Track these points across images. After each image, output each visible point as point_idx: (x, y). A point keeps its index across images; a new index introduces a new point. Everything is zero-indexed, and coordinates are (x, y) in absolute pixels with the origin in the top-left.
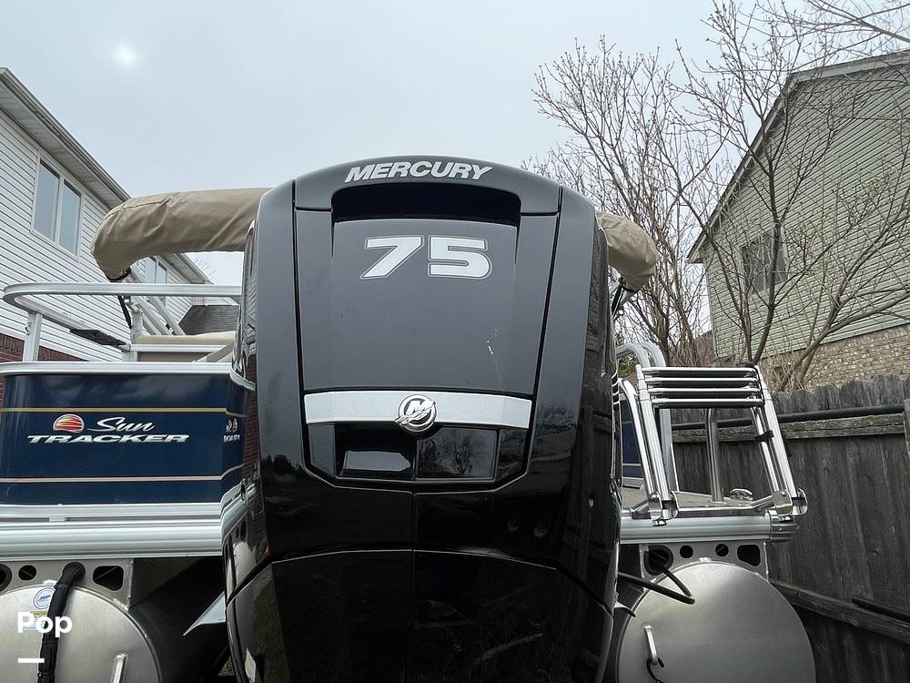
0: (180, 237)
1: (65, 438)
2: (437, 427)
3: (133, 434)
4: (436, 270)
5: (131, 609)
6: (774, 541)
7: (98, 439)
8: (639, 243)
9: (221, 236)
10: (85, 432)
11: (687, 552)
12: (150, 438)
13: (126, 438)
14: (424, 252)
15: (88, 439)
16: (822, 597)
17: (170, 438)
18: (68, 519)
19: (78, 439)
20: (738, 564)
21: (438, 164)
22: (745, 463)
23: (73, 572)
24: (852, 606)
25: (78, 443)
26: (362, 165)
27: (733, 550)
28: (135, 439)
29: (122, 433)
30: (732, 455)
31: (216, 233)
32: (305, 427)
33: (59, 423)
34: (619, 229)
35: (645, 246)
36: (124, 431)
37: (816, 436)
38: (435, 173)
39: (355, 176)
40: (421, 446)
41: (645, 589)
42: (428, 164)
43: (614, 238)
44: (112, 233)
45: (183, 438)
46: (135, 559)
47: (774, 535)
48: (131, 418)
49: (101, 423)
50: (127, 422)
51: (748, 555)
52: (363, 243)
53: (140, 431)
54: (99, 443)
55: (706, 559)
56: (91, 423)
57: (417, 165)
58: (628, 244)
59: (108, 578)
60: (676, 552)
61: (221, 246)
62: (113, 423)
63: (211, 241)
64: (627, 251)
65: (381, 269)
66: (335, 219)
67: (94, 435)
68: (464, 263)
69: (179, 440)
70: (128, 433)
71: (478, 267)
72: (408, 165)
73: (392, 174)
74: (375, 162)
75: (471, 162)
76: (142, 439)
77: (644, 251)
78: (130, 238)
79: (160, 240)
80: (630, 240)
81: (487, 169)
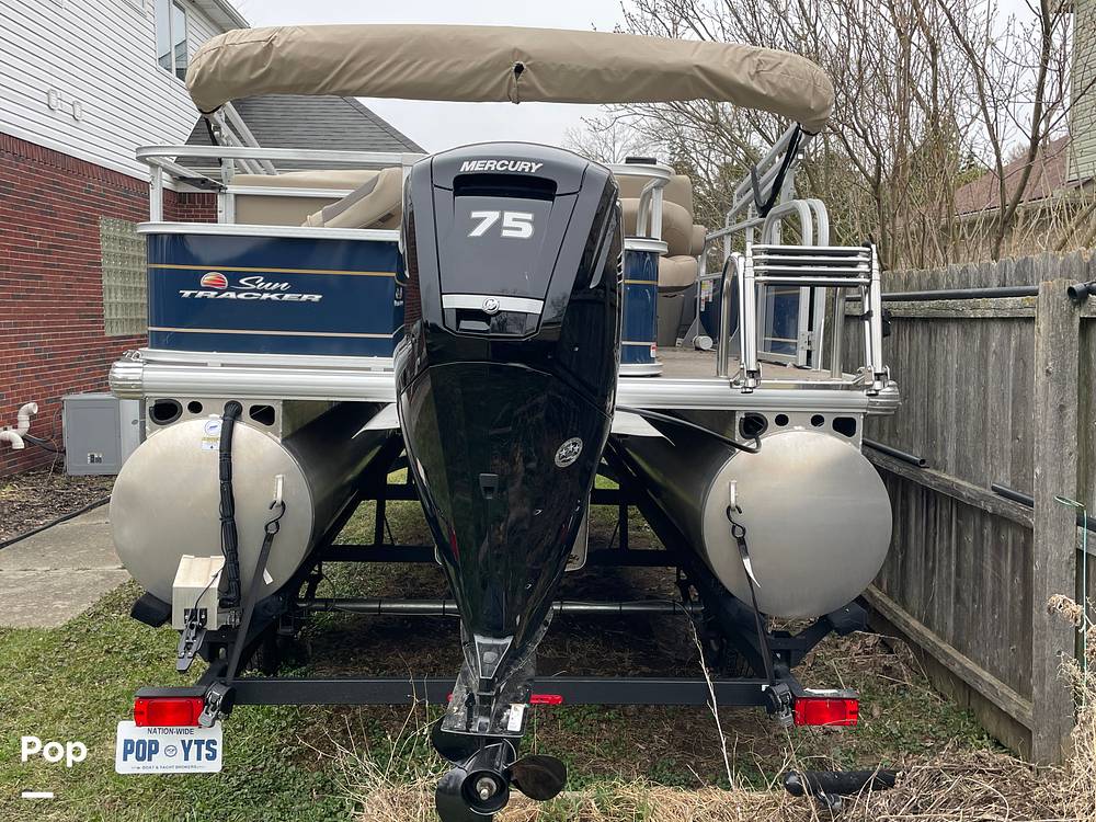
0: (288, 80)
1: (212, 294)
2: (500, 312)
3: (272, 292)
4: (506, 233)
5: (283, 440)
6: (871, 415)
7: (241, 296)
8: (803, 87)
9: (333, 79)
10: (229, 290)
11: (782, 420)
12: (287, 297)
13: (265, 296)
14: (500, 221)
15: (232, 295)
16: (971, 486)
17: (305, 297)
18: (223, 365)
19: (224, 295)
20: (832, 435)
21: (512, 162)
22: (933, 344)
23: (232, 409)
24: (992, 493)
25: (224, 299)
26: (470, 160)
27: (829, 421)
28: (274, 297)
29: (263, 291)
30: (923, 334)
31: (327, 76)
32: (443, 309)
33: (206, 280)
34: (777, 72)
35: (810, 90)
36: (262, 289)
37: (987, 315)
38: (510, 169)
39: (466, 168)
40: (493, 320)
41: (737, 450)
42: (507, 163)
43: (771, 83)
44: (215, 72)
45: (317, 298)
46: (284, 401)
47: (870, 409)
48: (268, 278)
49: (242, 281)
50: (266, 281)
51: (844, 426)
52: (470, 215)
53: (278, 290)
54: (244, 300)
55: (800, 428)
56: (234, 279)
57: (501, 163)
58: (787, 91)
59: (263, 415)
60: (771, 419)
61: (333, 90)
62: (253, 282)
63: (322, 85)
64: (786, 98)
65: (478, 232)
66: (455, 195)
67: (238, 292)
68: (519, 229)
69: (313, 300)
70: (267, 292)
71: (527, 231)
72: (495, 162)
73: (486, 168)
74: (478, 159)
75: (530, 161)
76: (281, 297)
77: (808, 96)
78: (235, 78)
79: (270, 80)
80: (789, 84)
81: (540, 165)
